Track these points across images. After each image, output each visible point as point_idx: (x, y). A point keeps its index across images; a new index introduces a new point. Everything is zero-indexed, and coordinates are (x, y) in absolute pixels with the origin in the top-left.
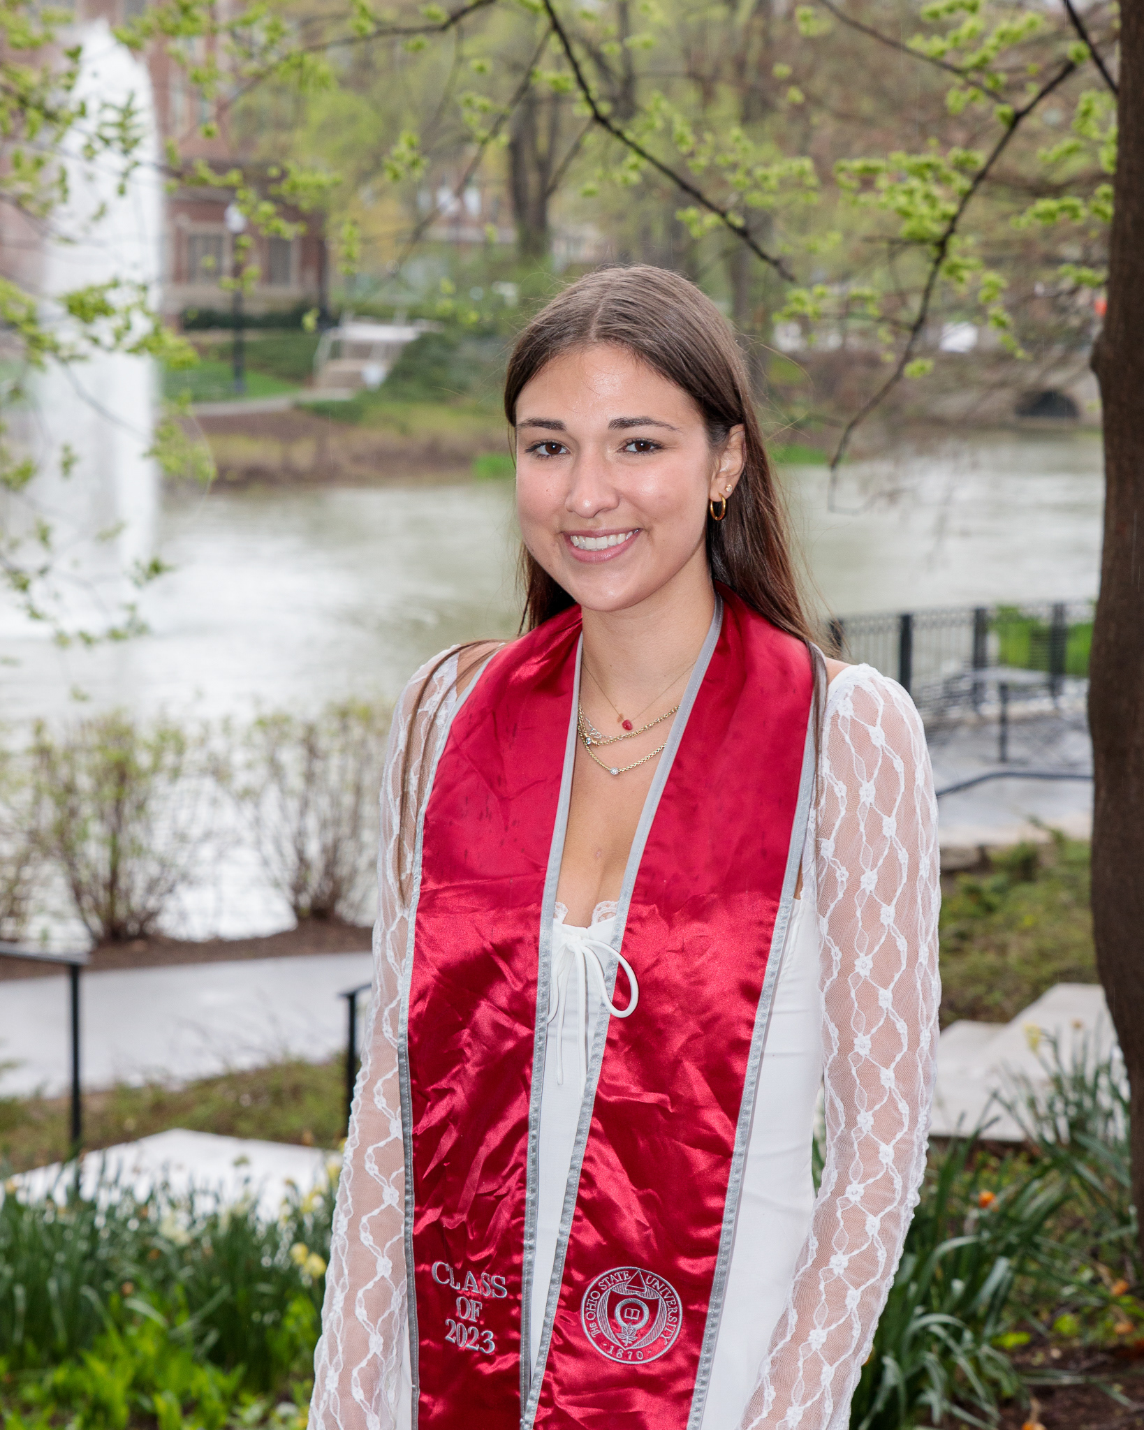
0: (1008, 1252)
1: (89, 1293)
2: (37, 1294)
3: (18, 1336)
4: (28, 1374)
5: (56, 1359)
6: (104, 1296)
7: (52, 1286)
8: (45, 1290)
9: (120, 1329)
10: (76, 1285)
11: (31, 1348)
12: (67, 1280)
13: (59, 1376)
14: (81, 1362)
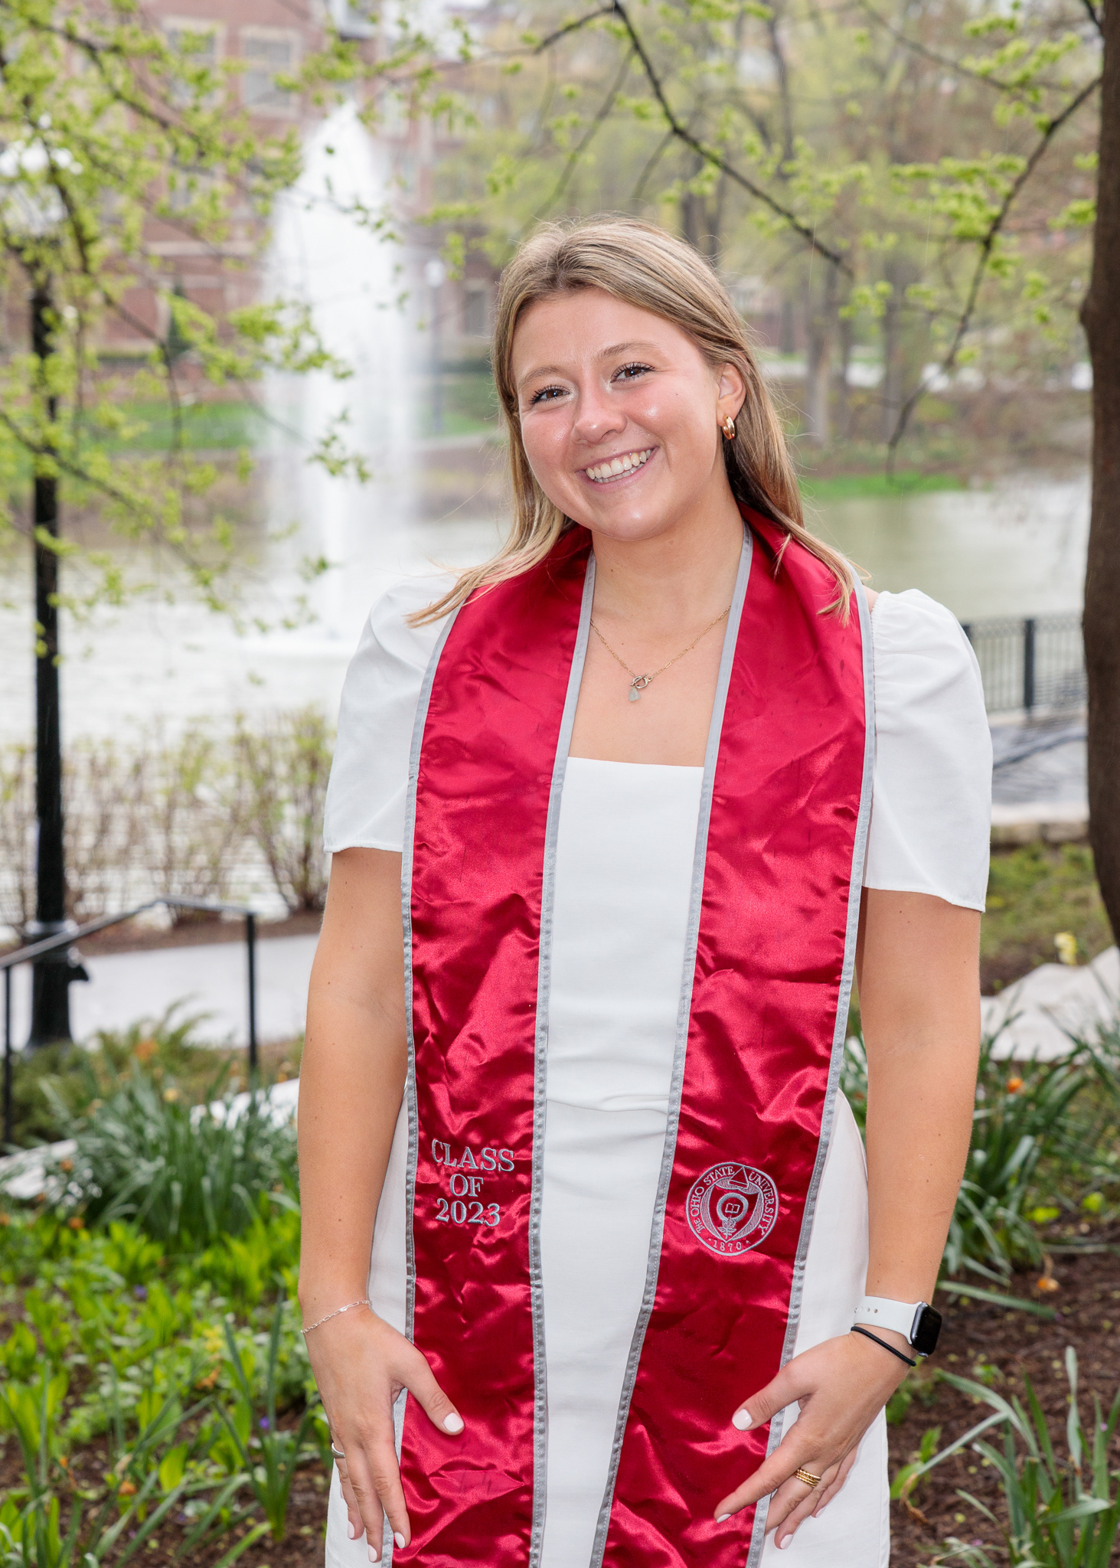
0: (1034, 1131)
1: (240, 1190)
2: (192, 1190)
3: (173, 1227)
4: (182, 1257)
5: (207, 1245)
6: (254, 1194)
7: (206, 1184)
8: (199, 1187)
9: (266, 1222)
10: (229, 1182)
11: (186, 1238)
12: (221, 1179)
13: (206, 1259)
14: (225, 1246)
